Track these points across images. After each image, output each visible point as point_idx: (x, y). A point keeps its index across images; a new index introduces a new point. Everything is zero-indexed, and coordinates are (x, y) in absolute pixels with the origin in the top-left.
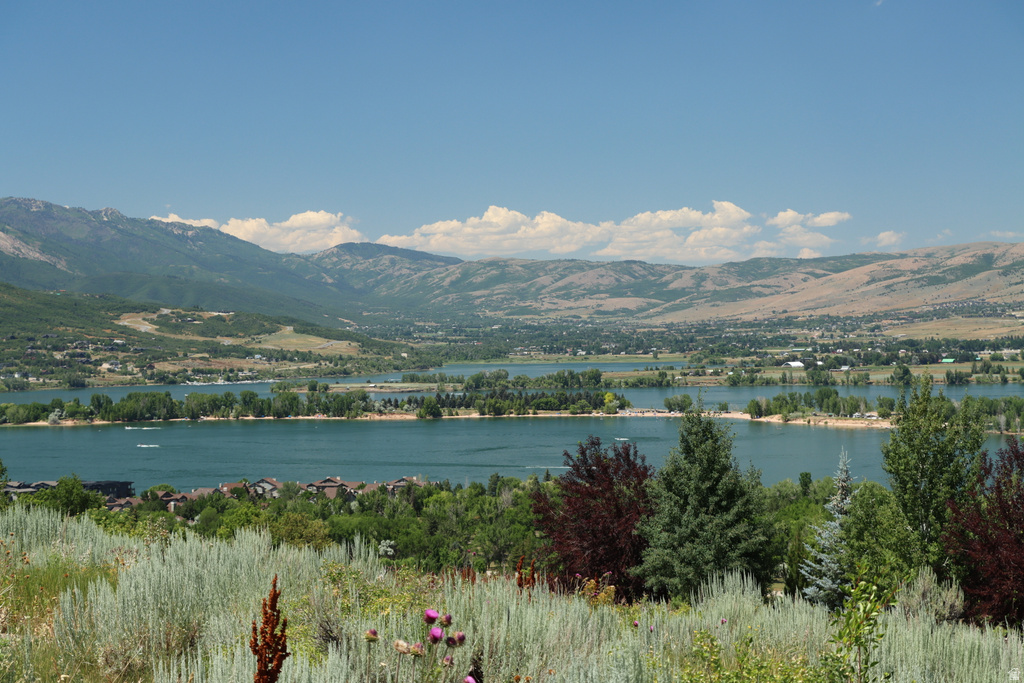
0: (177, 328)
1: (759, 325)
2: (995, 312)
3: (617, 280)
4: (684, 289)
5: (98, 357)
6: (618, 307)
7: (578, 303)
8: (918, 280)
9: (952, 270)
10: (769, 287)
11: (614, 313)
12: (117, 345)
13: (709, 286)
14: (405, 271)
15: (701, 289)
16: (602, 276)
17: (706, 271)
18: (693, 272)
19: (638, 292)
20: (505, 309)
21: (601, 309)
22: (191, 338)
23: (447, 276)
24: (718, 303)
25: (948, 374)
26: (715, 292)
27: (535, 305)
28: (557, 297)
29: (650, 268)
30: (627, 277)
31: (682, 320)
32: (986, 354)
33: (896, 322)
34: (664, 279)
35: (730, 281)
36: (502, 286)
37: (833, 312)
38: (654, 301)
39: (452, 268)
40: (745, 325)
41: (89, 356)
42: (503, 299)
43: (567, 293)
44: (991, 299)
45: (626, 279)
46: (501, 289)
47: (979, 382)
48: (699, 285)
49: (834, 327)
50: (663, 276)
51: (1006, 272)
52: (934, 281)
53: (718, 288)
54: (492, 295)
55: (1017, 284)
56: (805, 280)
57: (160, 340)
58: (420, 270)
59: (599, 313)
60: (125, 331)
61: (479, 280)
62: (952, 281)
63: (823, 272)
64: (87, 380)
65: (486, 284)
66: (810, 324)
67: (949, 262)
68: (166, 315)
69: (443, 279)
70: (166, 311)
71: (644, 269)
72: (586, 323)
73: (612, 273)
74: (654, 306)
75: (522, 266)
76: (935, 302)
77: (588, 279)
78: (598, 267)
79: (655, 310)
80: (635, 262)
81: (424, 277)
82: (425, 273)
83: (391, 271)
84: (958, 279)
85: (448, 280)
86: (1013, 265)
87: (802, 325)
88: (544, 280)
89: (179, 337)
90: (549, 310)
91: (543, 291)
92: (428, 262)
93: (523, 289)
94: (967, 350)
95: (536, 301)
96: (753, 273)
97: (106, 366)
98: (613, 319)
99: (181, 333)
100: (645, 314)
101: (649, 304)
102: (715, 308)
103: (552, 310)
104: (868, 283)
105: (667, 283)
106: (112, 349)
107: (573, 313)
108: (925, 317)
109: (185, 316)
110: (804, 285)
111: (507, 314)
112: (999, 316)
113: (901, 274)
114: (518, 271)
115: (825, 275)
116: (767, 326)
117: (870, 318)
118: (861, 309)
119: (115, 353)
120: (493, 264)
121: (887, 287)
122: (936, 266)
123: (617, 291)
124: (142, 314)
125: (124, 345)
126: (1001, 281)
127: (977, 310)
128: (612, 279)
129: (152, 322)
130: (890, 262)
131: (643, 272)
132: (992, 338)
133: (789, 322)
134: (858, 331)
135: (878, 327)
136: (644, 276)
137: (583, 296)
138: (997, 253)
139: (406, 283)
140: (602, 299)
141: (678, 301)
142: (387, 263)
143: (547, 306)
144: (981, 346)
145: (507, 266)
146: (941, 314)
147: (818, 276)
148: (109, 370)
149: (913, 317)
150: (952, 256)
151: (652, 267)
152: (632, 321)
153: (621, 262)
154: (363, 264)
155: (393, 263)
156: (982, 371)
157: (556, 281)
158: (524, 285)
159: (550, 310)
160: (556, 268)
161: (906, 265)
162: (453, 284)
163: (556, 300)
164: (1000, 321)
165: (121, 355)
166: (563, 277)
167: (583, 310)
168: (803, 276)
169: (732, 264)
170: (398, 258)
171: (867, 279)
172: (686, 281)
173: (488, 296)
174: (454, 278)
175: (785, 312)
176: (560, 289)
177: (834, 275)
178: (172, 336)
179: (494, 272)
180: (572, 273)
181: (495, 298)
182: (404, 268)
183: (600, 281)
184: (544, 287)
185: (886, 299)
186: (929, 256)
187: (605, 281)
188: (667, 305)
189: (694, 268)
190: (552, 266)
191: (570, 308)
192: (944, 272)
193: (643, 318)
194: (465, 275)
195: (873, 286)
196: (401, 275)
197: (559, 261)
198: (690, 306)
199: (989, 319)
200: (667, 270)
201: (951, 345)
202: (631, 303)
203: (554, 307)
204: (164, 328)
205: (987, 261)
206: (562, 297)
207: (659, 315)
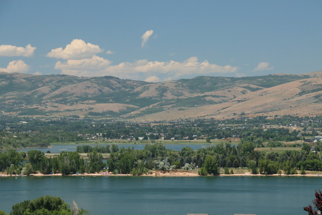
3: (100, 90)
4: (151, 98)
6: (105, 110)
7: (74, 107)
10: (217, 97)
11: (103, 114)
15: (163, 98)
16: (89, 87)
17: (166, 85)
19: (117, 99)
20: (17, 111)
21: (92, 111)
27: (41, 108)
28: (57, 102)
29: (123, 82)
35: (184, 93)
36: (11, 93)
38: (131, 106)
42: (14, 103)
43: (64, 99)
45: (106, 89)
48: (162, 95)
50: (132, 88)
54: (5, 100)
56: (243, 93)
59: (92, 114)
63: (256, 87)
71: (119, 83)
73: (96, 85)
74: (133, 110)
75: (24, 79)
77: (78, 89)
78: (85, 80)
79: (135, 112)
80: (112, 78)
88: (44, 89)
90: (51, 112)
91: (44, 98)
93: (28, 96)
95: (40, 104)
100: (128, 115)
101: (128, 108)
102: (182, 111)
105: (138, 94)
110: (244, 95)
111: (20, 114)
114: (22, 82)
115: (257, 89)
123: (101, 98)
128: (96, 89)
131: (118, 85)
136: (119, 88)
140: (91, 104)
143: (49, 108)
145: (14, 78)
147: (253, 90)
151: (124, 81)
153: (102, 78)
157: (53, 90)
158: (28, 93)
159: (53, 112)
160: (51, 81)
161: (321, 81)
163: (56, 105)
166: (58, 87)
168: (241, 89)
172: (152, 92)
175: (243, 114)
176: (57, 96)
177: (265, 89)
179: (4, 83)
180: (64, 84)
181: (7, 102)
183: (88, 91)
184: (44, 95)
187: (91, 91)
188: (144, 109)
190: (47, 80)
193: (127, 118)
197: (53, 76)
198: (161, 110)
200: (135, 84)
202: (115, 107)
203: (55, 109)
206: (60, 102)
207: (139, 115)
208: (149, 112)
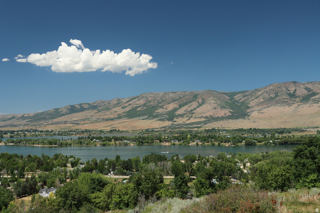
2: (16, 126)
9: (7, 119)
25: (10, 136)
32: (16, 133)
44: (15, 124)
47: (16, 137)
52: (4, 121)
55: (20, 121)
84: (8, 120)
86: (18, 118)
94: (12, 132)
108: (3, 127)
122: (4, 118)
126: (16, 121)
127: (13, 126)
132: (16, 130)
138: (16, 116)
144: (15, 131)
146: (6, 126)
150: (7, 116)
156: (16, 135)
186: (3, 116)
201: (9, 131)
205: (14, 117)
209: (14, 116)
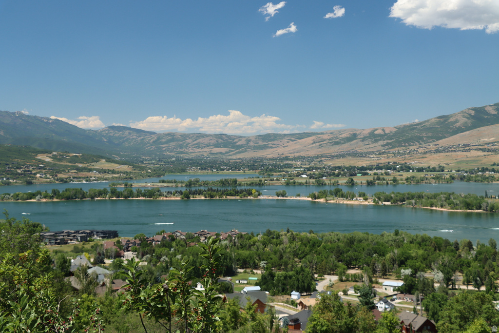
0: (60, 160)
1: (276, 159)
2: (362, 155)
3: (217, 141)
4: (242, 145)
5: (35, 172)
6: (218, 151)
7: (202, 150)
8: (331, 143)
9: (343, 139)
10: (275, 144)
11: (217, 154)
12: (41, 167)
13: (251, 144)
14: (135, 137)
15: (249, 145)
17: (250, 138)
18: (245, 139)
19: (225, 146)
20: (175, 152)
22: (66, 164)
23: (151, 139)
24: (256, 150)
25: (367, 181)
26: (255, 146)
27: (186, 150)
28: (194, 147)
30: (220, 140)
31: (244, 157)
32: (371, 173)
33: (327, 159)
34: (235, 141)
35: (259, 142)
36: (173, 143)
37: (302, 154)
38: (231, 149)
39: (153, 136)
40: (270, 159)
41: (31, 171)
42: (174, 148)
43: (198, 146)
44: (359, 150)
45: (220, 141)
46: (172, 144)
48: (248, 143)
49: (304, 160)
50: (234, 140)
51: (363, 140)
52: (337, 143)
53: (256, 145)
54: (169, 147)
55: (367, 145)
56: (288, 142)
57: (55, 164)
58: (140, 136)
59: (211, 153)
60: (41, 161)
61: (164, 140)
62: (343, 143)
64: (33, 181)
65: (166, 143)
66: (295, 159)
67: (341, 136)
68: (55, 155)
69: (150, 140)
70: (55, 153)
71: (227, 137)
72: (208, 158)
73: (214, 139)
74: (232, 151)
75: (180, 135)
76: (338, 151)
77: (206, 141)
78: (209, 136)
79: (232, 153)
80: (222, 134)
81: (142, 139)
82: (142, 138)
83: (129, 137)
84: (345, 143)
85: (152, 140)
86: (364, 137)
87: (292, 160)
88: (189, 141)
89: (61, 163)
90: (191, 153)
92: (143, 134)
93: (181, 144)
95: (186, 148)
96: (268, 139)
97: (38, 175)
98: (217, 156)
99: (62, 162)
100: (229, 154)
101: (229, 150)
102: (255, 152)
103: (193, 153)
104: (313, 144)
105: (236, 143)
106: (40, 169)
107: (201, 154)
108: (338, 157)
109: (63, 155)
110: (288, 144)
111: (176, 154)
112: (364, 157)
113: (324, 140)
114: (179, 137)
115: (295, 140)
116: (279, 160)
117: (317, 157)
118: (312, 153)
119: (41, 170)
120: (169, 134)
121: (320, 145)
122: (337, 138)
123: (217, 145)
124: (46, 154)
125: (43, 167)
126: (361, 144)
127: (355, 155)
128: (215, 141)
129: (50, 157)
130: (319, 136)
133: (287, 158)
134: (314, 162)
135: (321, 161)
136: (227, 140)
137: (204, 147)
138: (358, 133)
139: (135, 141)
140: (211, 148)
141: (241, 150)
142: (127, 134)
143: (191, 151)
145: (174, 135)
146: (342, 156)
147: (293, 141)
148: (40, 177)
149: (332, 157)
150: (342, 134)
151: (230, 136)
152: (224, 157)
153: (218, 134)
154: (118, 134)
155: (130, 133)
157: (194, 141)
158: (181, 143)
160: (193, 136)
161: (325, 137)
162: (154, 142)
163: (194, 149)
164: (365, 159)
165: (44, 171)
166: (196, 140)
167: (205, 153)
168: (287, 140)
169: (260, 136)
170: (131, 132)
171: (312, 142)
172: (243, 142)
173: (168, 147)
174: (154, 140)
175: (283, 154)
176: (195, 144)
177: (299, 140)
178: (59, 163)
179: (170, 138)
180: (200, 138)
181: (170, 148)
182: (134, 136)
183: (210, 141)
184: (189, 144)
185: (320, 150)
186: (331, 133)
187: (212, 142)
188: (237, 151)
189: (245, 137)
190: (191, 136)
191: (200, 152)
192: (340, 140)
193: (228, 156)
194: (159, 139)
195: (314, 145)
196: (133, 138)
198: (245, 151)
199: (361, 158)
200: (235, 137)
202: (223, 150)
203: (193, 151)
204: (55, 160)
205: (354, 137)
206: (196, 147)
207: (234, 154)
208: (240, 152)
209: (355, 132)
